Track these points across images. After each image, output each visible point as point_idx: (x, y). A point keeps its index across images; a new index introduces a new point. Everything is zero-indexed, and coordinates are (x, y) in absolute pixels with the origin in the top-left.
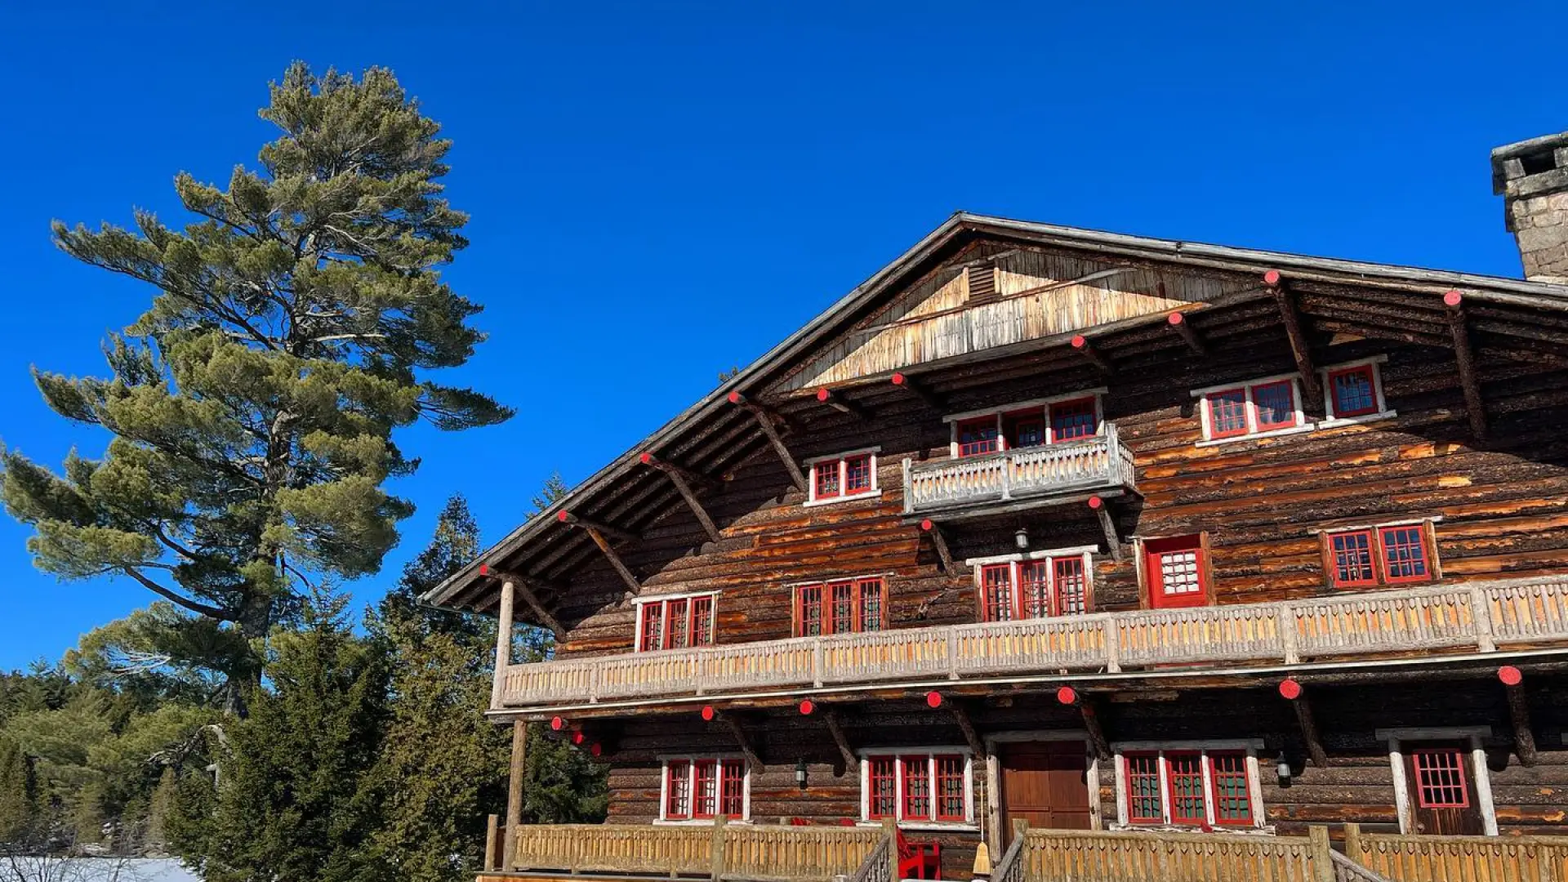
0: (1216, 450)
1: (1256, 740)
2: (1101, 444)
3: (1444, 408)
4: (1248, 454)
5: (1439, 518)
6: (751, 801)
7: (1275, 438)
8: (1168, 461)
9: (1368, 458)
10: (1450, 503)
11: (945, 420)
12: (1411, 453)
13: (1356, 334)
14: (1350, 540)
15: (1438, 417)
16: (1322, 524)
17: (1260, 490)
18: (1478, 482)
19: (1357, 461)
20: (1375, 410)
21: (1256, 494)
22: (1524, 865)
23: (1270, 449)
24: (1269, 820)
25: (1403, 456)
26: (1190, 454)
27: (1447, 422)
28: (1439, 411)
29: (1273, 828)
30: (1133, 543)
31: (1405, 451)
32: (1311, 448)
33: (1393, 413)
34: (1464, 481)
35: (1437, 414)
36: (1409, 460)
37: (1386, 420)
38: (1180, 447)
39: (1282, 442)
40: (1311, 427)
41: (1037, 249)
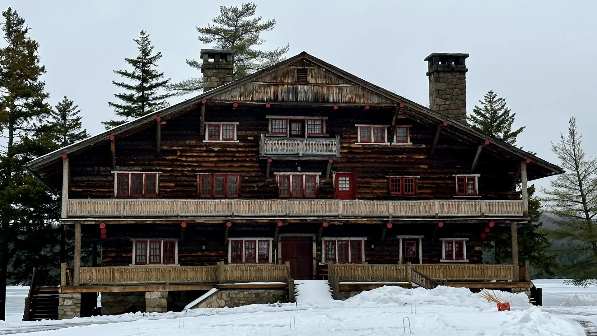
0: (361, 146)
1: (365, 238)
2: (334, 142)
3: (424, 144)
4: (370, 148)
5: (419, 177)
6: (178, 256)
7: (379, 145)
8: (345, 147)
9: (404, 156)
10: (422, 173)
11: (267, 117)
12: (414, 156)
13: (404, 116)
14: (396, 180)
15: (422, 147)
16: (389, 174)
17: (373, 161)
18: (429, 167)
19: (400, 156)
20: (407, 142)
21: (371, 162)
22: (437, 271)
23: (377, 148)
24: (366, 261)
25: (412, 157)
26: (353, 146)
27: (424, 149)
28: (423, 145)
29: (367, 263)
30: (333, 173)
31: (413, 156)
32: (388, 150)
33: (412, 144)
34: (426, 167)
35: (422, 146)
36: (413, 158)
37: (409, 145)
38: (350, 143)
39: (380, 147)
40: (389, 144)
41: (324, 70)
